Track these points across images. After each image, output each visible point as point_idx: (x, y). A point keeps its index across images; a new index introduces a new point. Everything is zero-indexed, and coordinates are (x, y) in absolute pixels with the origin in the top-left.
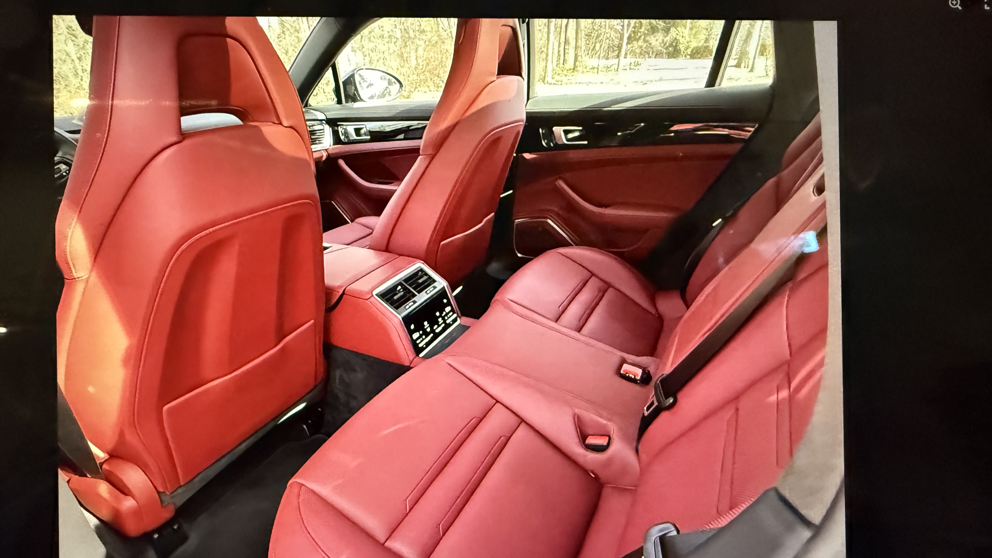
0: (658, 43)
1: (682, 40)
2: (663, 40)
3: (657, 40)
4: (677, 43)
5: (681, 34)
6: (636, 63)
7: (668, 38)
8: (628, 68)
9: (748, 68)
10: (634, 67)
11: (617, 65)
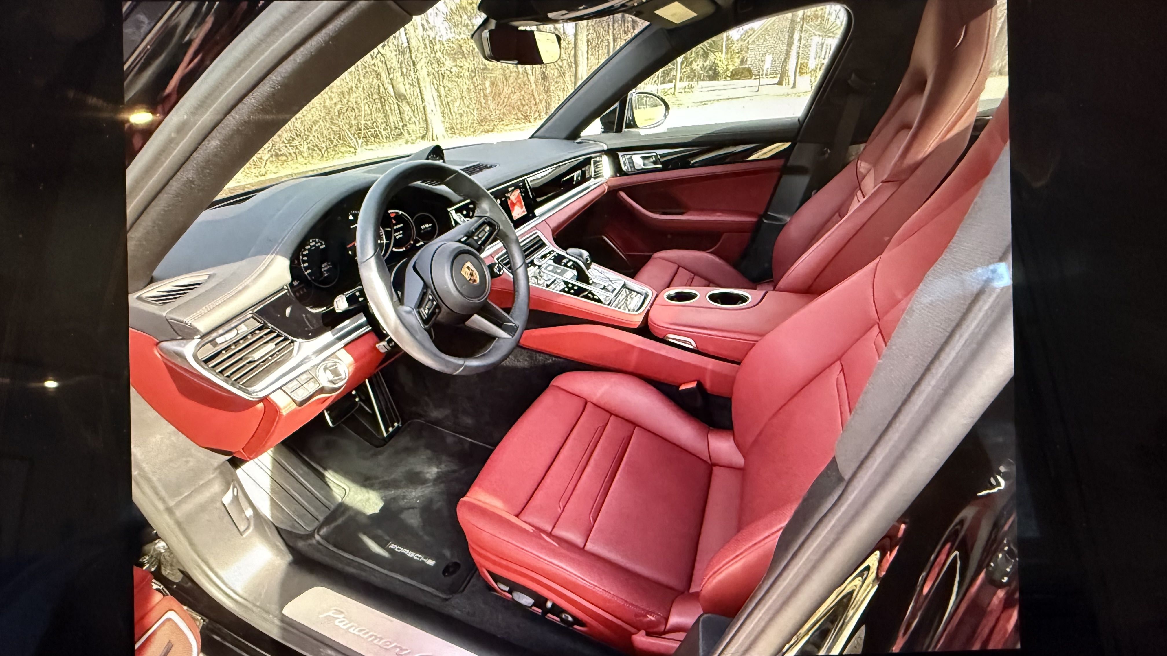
0: (699, 68)
1: (720, 64)
2: (703, 65)
3: (698, 65)
4: (715, 67)
5: (719, 59)
6: (690, 86)
7: (707, 63)
8: (683, 91)
9: (789, 85)
10: (688, 90)
11: (673, 89)
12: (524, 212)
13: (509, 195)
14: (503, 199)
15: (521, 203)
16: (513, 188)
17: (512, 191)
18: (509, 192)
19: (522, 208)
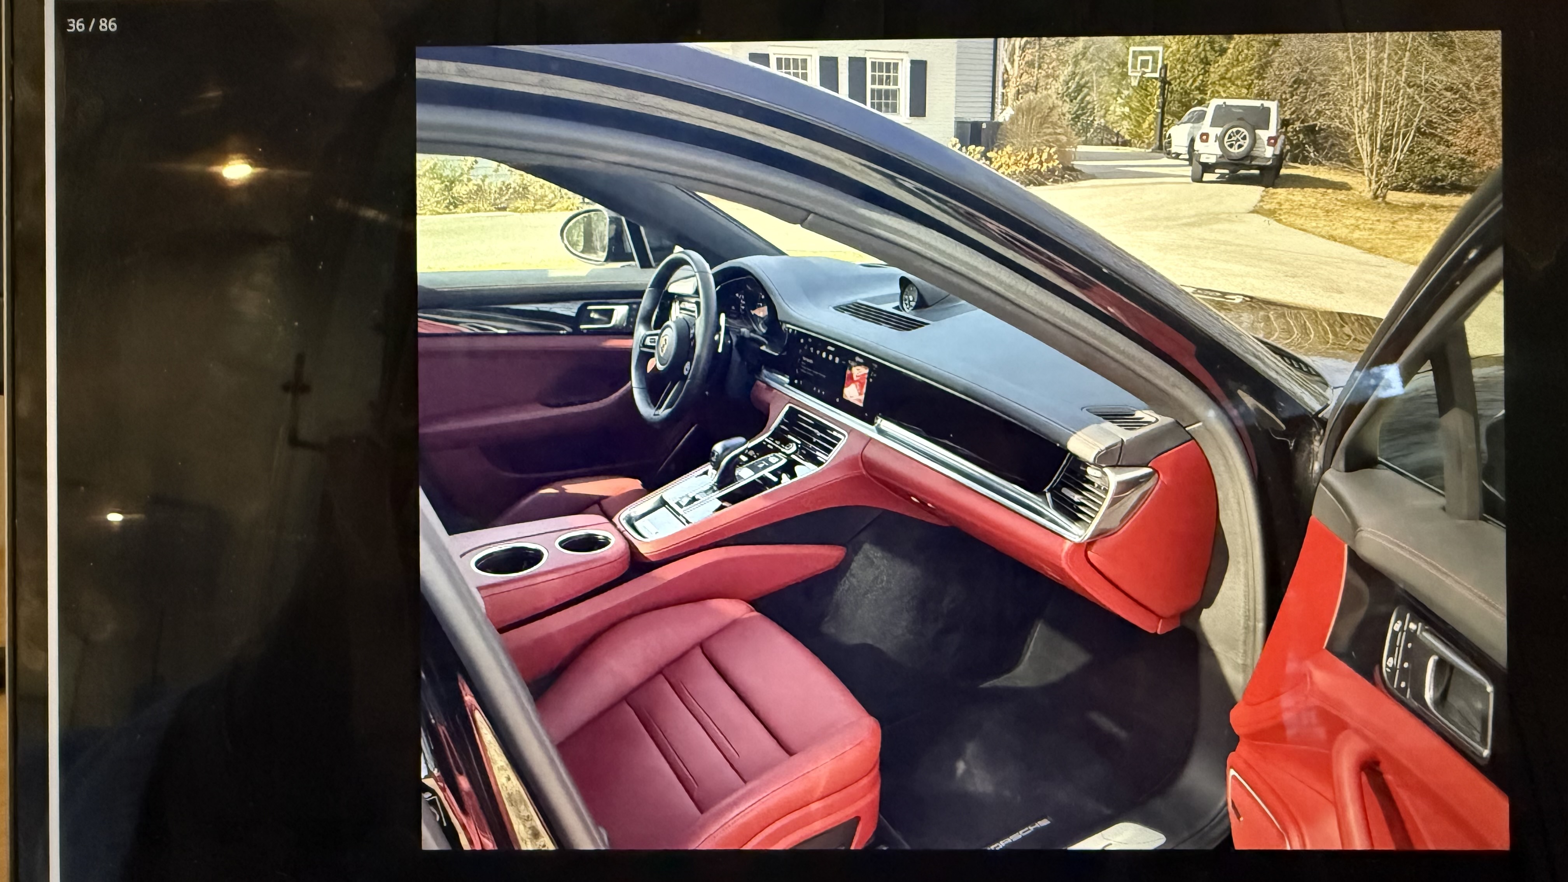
12: (860, 400)
13: (853, 364)
14: (844, 362)
15: (862, 386)
16: (861, 361)
17: (859, 364)
18: (854, 360)
19: (860, 394)
